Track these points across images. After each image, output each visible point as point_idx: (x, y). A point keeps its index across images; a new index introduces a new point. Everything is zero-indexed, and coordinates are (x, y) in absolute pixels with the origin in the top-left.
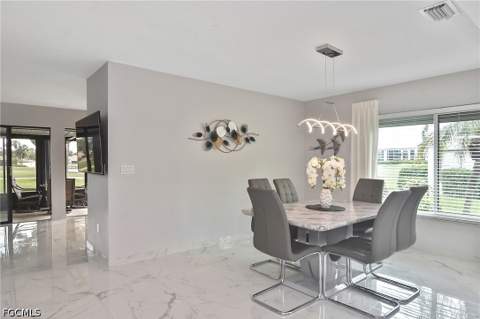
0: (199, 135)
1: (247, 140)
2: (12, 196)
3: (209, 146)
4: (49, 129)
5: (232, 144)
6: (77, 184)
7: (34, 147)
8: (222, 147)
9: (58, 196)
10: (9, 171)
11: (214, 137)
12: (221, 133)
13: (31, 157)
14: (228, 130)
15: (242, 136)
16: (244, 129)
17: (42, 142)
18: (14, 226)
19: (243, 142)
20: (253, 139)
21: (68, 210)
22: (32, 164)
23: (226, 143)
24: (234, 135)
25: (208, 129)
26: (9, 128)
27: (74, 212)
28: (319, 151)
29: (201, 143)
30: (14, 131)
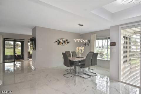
0: (56, 42)
1: (68, 43)
2: (15, 56)
3: (58, 44)
4: (24, 40)
5: (64, 44)
6: (30, 53)
7: (21, 44)
8: (62, 44)
9: (26, 56)
10: (15, 50)
11: (60, 42)
12: (61, 41)
13: (19, 46)
14: (63, 40)
15: (66, 42)
16: (67, 40)
17: (22, 43)
18: (16, 62)
19: (67, 43)
20: (69, 43)
21: (28, 59)
22: (20, 48)
23: (62, 43)
24: (64, 42)
25: (58, 40)
26: (15, 39)
27: (29, 60)
28: (85, 45)
29: (57, 43)
30: (16, 40)
